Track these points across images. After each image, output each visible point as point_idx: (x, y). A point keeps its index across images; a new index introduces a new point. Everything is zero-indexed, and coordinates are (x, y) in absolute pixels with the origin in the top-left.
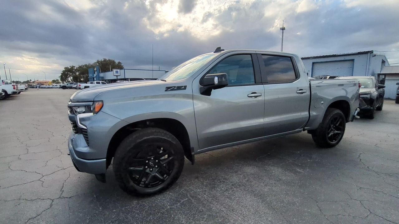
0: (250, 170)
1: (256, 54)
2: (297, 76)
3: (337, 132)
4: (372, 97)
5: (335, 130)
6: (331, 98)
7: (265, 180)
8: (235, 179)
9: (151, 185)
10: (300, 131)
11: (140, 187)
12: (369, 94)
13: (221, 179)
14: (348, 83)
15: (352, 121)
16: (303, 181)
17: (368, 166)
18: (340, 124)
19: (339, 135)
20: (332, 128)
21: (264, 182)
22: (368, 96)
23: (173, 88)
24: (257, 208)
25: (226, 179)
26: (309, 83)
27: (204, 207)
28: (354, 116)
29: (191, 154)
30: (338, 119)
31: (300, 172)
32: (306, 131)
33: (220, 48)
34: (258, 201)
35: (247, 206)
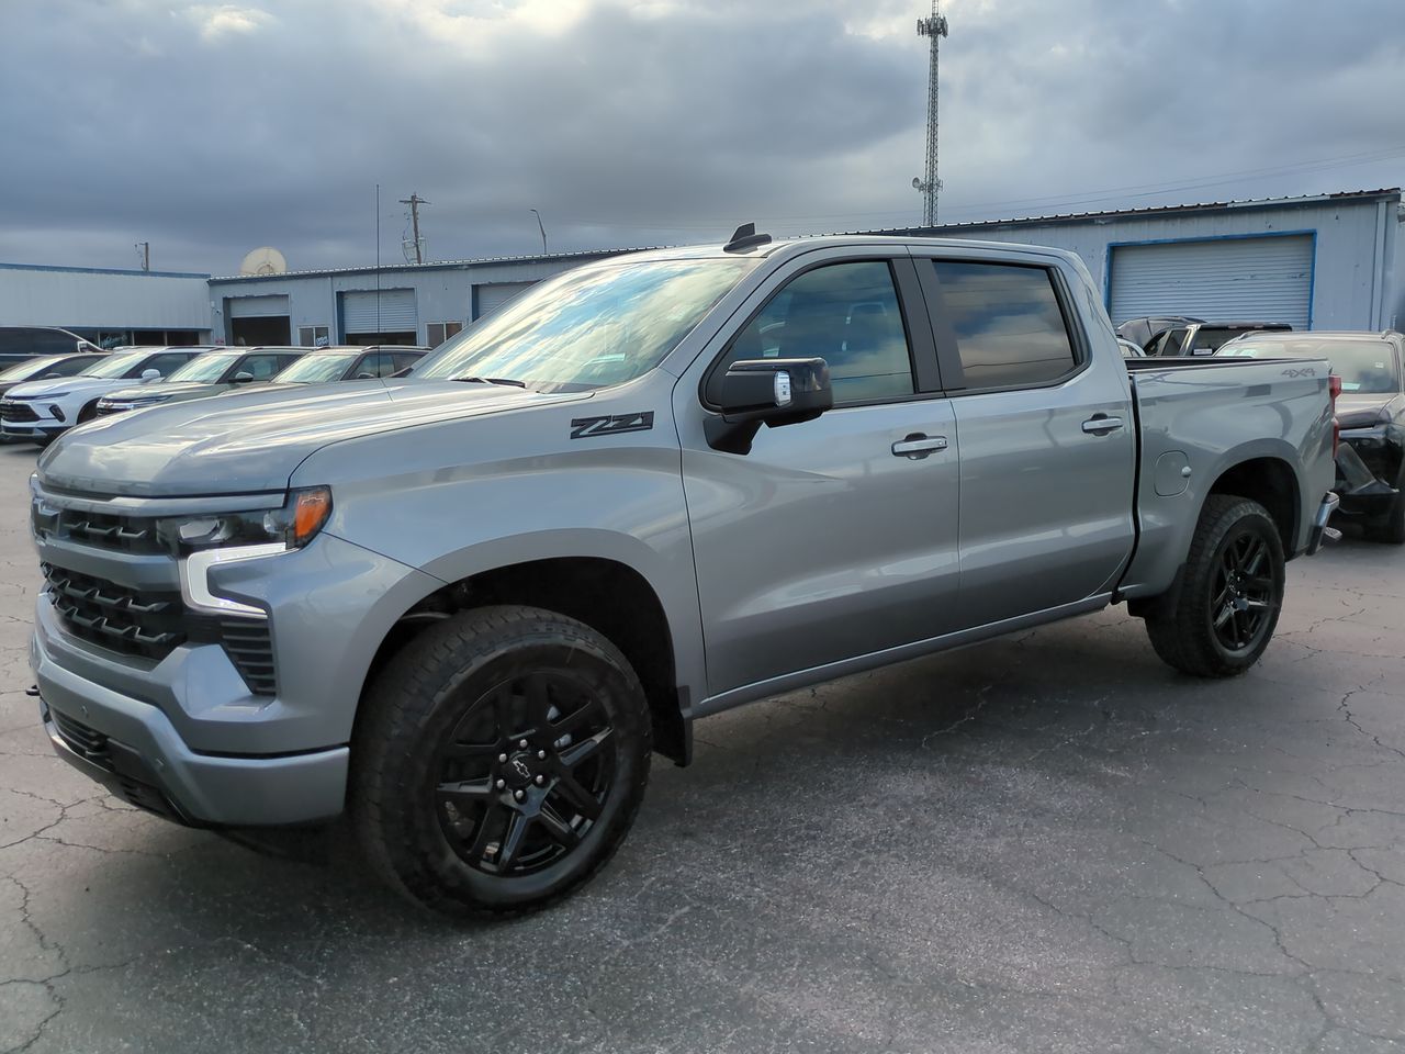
0: (907, 785)
1: (912, 257)
2: (1079, 356)
3: (1251, 603)
4: (1394, 437)
5: (1241, 597)
6: (1224, 449)
7: (985, 817)
8: (855, 823)
9: (525, 864)
10: (1100, 606)
11: (481, 874)
12: (1381, 422)
13: (799, 829)
14: (1287, 378)
15: (1310, 551)
16: (1135, 808)
17: (1376, 735)
18: (1263, 569)
19: (1258, 620)
20: (1232, 587)
21: (981, 825)
22: (1377, 433)
23: (601, 423)
24: (981, 907)
25: (817, 827)
26: (1128, 383)
27: (775, 926)
28: (1317, 530)
29: (681, 715)
30: (1251, 545)
31: (1116, 780)
32: (1124, 604)
33: (750, 228)
34: (980, 886)
35: (941, 907)
